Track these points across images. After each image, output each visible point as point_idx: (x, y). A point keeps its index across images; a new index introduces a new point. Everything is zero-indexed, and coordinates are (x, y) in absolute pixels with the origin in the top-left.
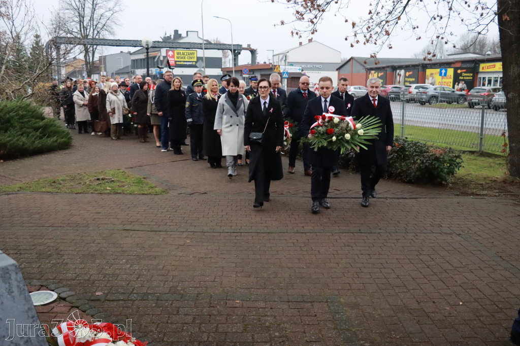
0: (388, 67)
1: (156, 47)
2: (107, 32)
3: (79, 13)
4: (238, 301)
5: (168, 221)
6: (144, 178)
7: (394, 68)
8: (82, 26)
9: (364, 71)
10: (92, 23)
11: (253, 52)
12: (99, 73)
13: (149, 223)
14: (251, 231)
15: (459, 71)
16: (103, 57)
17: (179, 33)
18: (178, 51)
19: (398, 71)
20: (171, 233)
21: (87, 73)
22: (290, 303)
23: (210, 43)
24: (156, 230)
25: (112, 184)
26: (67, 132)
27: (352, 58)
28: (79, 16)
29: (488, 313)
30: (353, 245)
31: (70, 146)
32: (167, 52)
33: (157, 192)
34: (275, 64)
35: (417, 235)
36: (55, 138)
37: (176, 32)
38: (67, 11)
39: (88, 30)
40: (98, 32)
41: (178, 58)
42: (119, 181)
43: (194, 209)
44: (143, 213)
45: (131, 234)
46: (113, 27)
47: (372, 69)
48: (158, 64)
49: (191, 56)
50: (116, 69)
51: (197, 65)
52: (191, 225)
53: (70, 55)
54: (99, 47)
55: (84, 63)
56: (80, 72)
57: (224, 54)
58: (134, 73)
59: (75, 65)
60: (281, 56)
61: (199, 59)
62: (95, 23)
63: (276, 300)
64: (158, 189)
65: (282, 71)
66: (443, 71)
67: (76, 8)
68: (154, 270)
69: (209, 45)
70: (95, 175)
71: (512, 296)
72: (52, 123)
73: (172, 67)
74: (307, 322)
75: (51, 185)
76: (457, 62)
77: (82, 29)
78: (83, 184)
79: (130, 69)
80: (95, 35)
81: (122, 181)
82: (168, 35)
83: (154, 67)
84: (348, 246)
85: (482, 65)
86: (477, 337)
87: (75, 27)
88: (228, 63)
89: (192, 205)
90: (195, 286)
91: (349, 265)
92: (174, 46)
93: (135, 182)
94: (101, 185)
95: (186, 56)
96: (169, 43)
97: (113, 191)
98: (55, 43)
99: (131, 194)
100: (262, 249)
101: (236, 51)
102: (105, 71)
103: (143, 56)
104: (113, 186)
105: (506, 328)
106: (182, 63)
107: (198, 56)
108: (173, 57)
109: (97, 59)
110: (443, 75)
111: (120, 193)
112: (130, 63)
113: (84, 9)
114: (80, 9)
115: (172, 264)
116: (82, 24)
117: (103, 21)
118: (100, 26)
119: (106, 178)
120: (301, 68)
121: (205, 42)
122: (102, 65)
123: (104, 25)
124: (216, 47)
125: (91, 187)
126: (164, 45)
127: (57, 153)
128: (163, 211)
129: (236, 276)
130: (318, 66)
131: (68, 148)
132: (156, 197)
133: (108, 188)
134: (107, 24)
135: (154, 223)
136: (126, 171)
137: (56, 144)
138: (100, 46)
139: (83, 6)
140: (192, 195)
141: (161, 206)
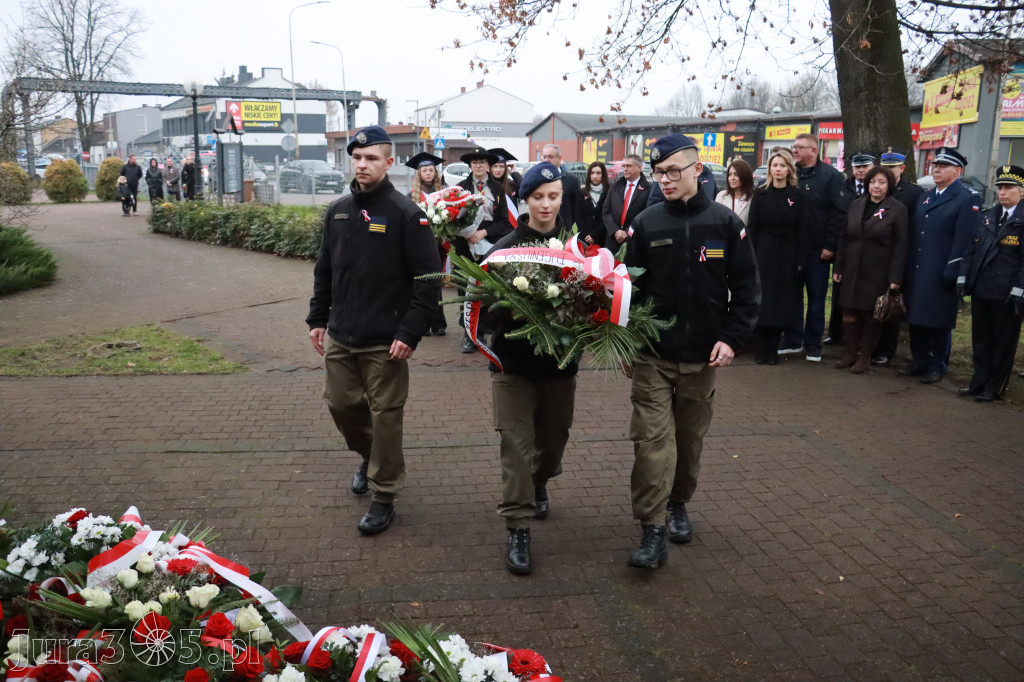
0: (615, 130)
1: (207, 97)
2: (116, 69)
3: (63, 34)
4: (416, 604)
5: (254, 429)
6: (199, 341)
7: (626, 133)
8: (70, 60)
9: (574, 138)
10: (88, 54)
11: (381, 104)
12: (104, 145)
13: (215, 436)
14: (418, 444)
15: (733, 139)
16: (110, 116)
17: (249, 71)
18: (246, 104)
19: (632, 137)
20: (263, 455)
21: (83, 143)
22: (521, 602)
23: (304, 89)
24: (230, 450)
25: (136, 356)
26: (45, 254)
27: (552, 116)
28: (65, 39)
29: (893, 596)
30: (618, 466)
31: (53, 280)
32: (228, 104)
33: (226, 369)
34: (420, 125)
35: (728, 441)
36: (23, 267)
37: (243, 69)
38: (40, 31)
39: (81, 66)
40: (100, 69)
41: (247, 115)
42: (150, 349)
43: (302, 401)
44: (202, 413)
45: (182, 460)
46: (127, 61)
47: (587, 134)
48: (211, 126)
49: (271, 112)
50: (136, 137)
51: (284, 127)
52: (298, 437)
53: (47, 107)
54: (103, 97)
55: (75, 126)
56: (70, 142)
57: (329, 107)
58: (168, 143)
59: (57, 128)
60: (430, 112)
61: (285, 117)
62: (94, 53)
63: (492, 595)
64: (227, 363)
65: (433, 138)
66: (710, 138)
67: (58, 25)
68: (235, 540)
69: (303, 93)
70: (104, 337)
71: (924, 556)
72: (16, 237)
73: (239, 131)
74: (563, 643)
75: (18, 362)
76: (730, 122)
77: (70, 64)
78: (81, 357)
79: (161, 137)
80: (94, 75)
81: (157, 348)
82: (228, 75)
83: (205, 133)
84: (609, 469)
85: (769, 129)
86: (886, 650)
87: (56, 60)
88: (338, 122)
89: (297, 393)
90: (324, 572)
91: (619, 509)
92: (240, 95)
93: (182, 349)
94: (115, 358)
95: (262, 113)
96: (232, 88)
97: (141, 369)
98: (20, 88)
99: (175, 374)
100: (446, 482)
101: (351, 103)
102: (116, 139)
103: (182, 113)
104: (139, 358)
105: (932, 625)
106: (255, 125)
107: (283, 112)
108: (238, 113)
109: (101, 119)
110: (709, 143)
111: (153, 374)
112: (159, 126)
113: (72, 27)
114: (65, 28)
115: (272, 525)
116: (69, 54)
117: (109, 50)
118: (103, 58)
119: (126, 342)
120: (466, 132)
121: (296, 87)
122: (108, 128)
123: (112, 57)
124: (315, 95)
125: (97, 363)
126: (221, 92)
127: (27, 294)
128: (242, 407)
129: (405, 545)
130: (494, 129)
131: (48, 285)
132: (227, 379)
133: (130, 364)
134: (117, 54)
135: (226, 436)
136: (163, 327)
137: (25, 278)
138: (105, 95)
139: (71, 22)
140: (294, 373)
141: (238, 397)
